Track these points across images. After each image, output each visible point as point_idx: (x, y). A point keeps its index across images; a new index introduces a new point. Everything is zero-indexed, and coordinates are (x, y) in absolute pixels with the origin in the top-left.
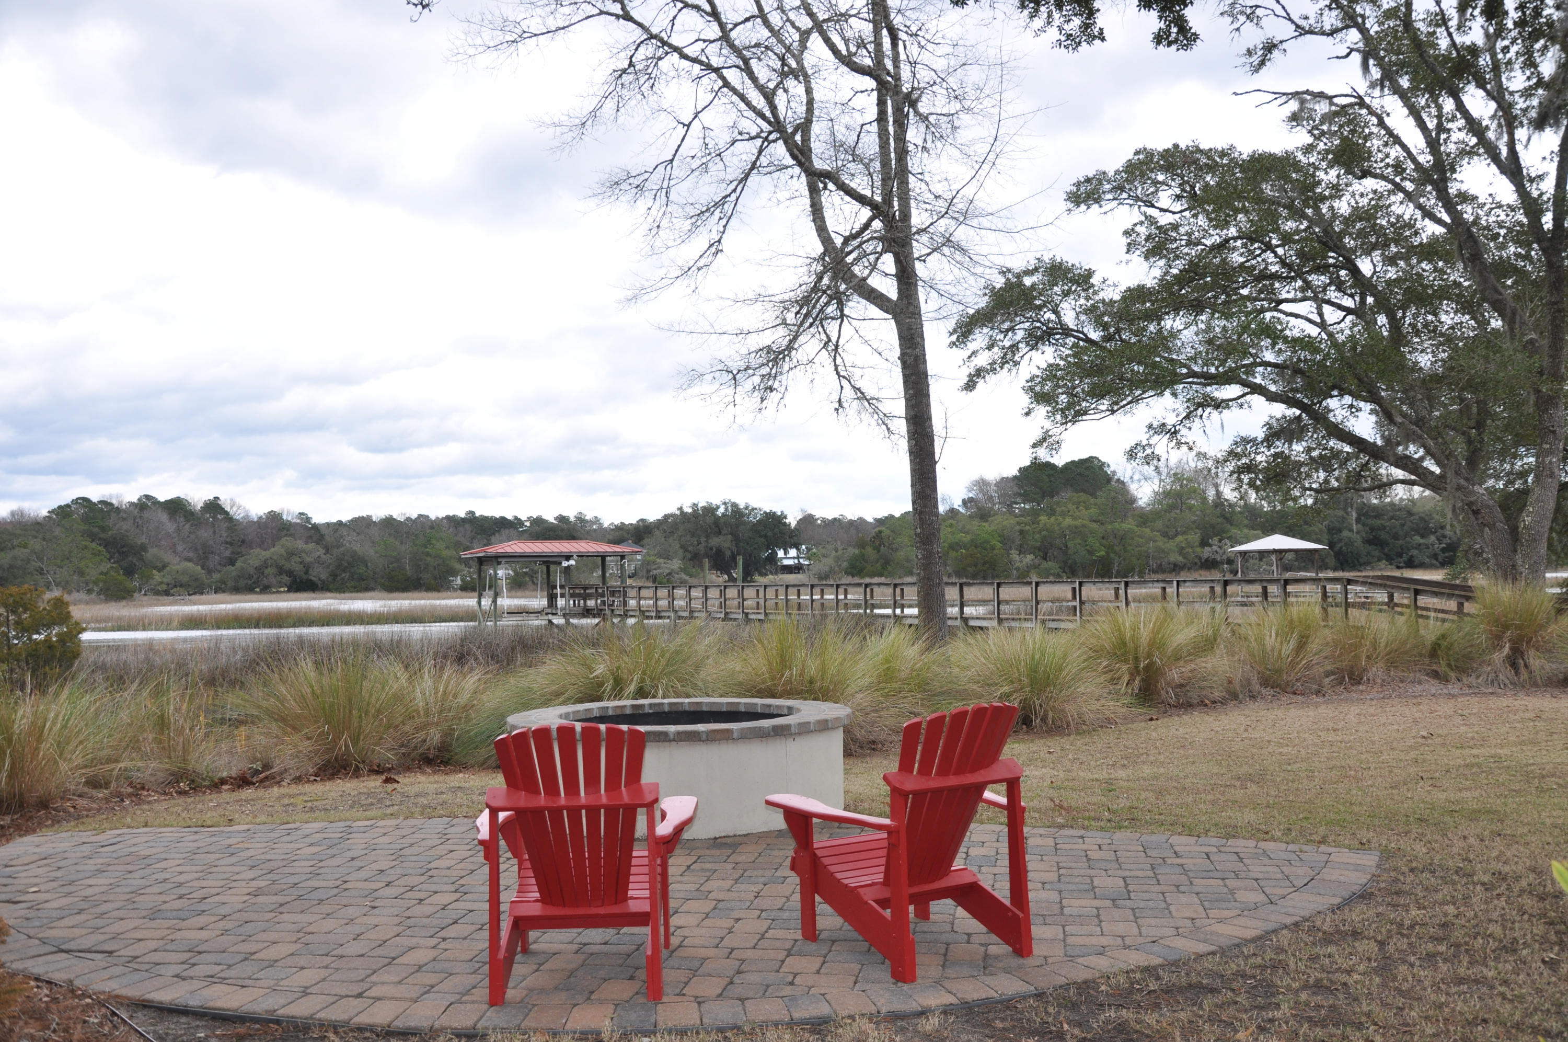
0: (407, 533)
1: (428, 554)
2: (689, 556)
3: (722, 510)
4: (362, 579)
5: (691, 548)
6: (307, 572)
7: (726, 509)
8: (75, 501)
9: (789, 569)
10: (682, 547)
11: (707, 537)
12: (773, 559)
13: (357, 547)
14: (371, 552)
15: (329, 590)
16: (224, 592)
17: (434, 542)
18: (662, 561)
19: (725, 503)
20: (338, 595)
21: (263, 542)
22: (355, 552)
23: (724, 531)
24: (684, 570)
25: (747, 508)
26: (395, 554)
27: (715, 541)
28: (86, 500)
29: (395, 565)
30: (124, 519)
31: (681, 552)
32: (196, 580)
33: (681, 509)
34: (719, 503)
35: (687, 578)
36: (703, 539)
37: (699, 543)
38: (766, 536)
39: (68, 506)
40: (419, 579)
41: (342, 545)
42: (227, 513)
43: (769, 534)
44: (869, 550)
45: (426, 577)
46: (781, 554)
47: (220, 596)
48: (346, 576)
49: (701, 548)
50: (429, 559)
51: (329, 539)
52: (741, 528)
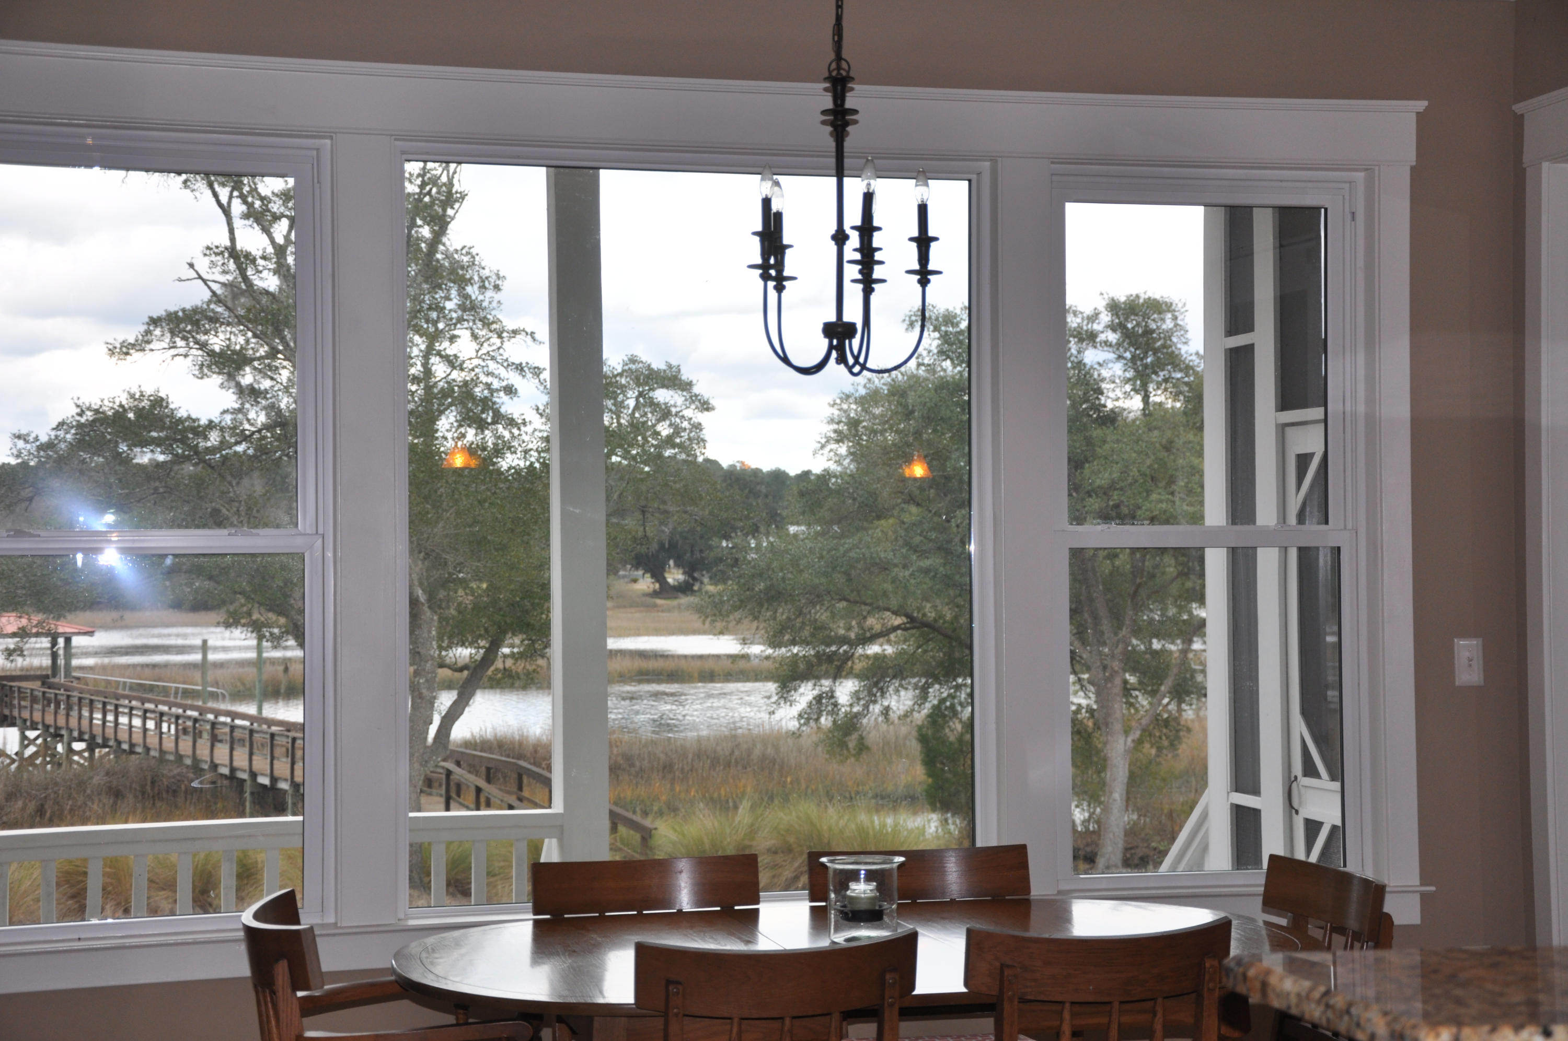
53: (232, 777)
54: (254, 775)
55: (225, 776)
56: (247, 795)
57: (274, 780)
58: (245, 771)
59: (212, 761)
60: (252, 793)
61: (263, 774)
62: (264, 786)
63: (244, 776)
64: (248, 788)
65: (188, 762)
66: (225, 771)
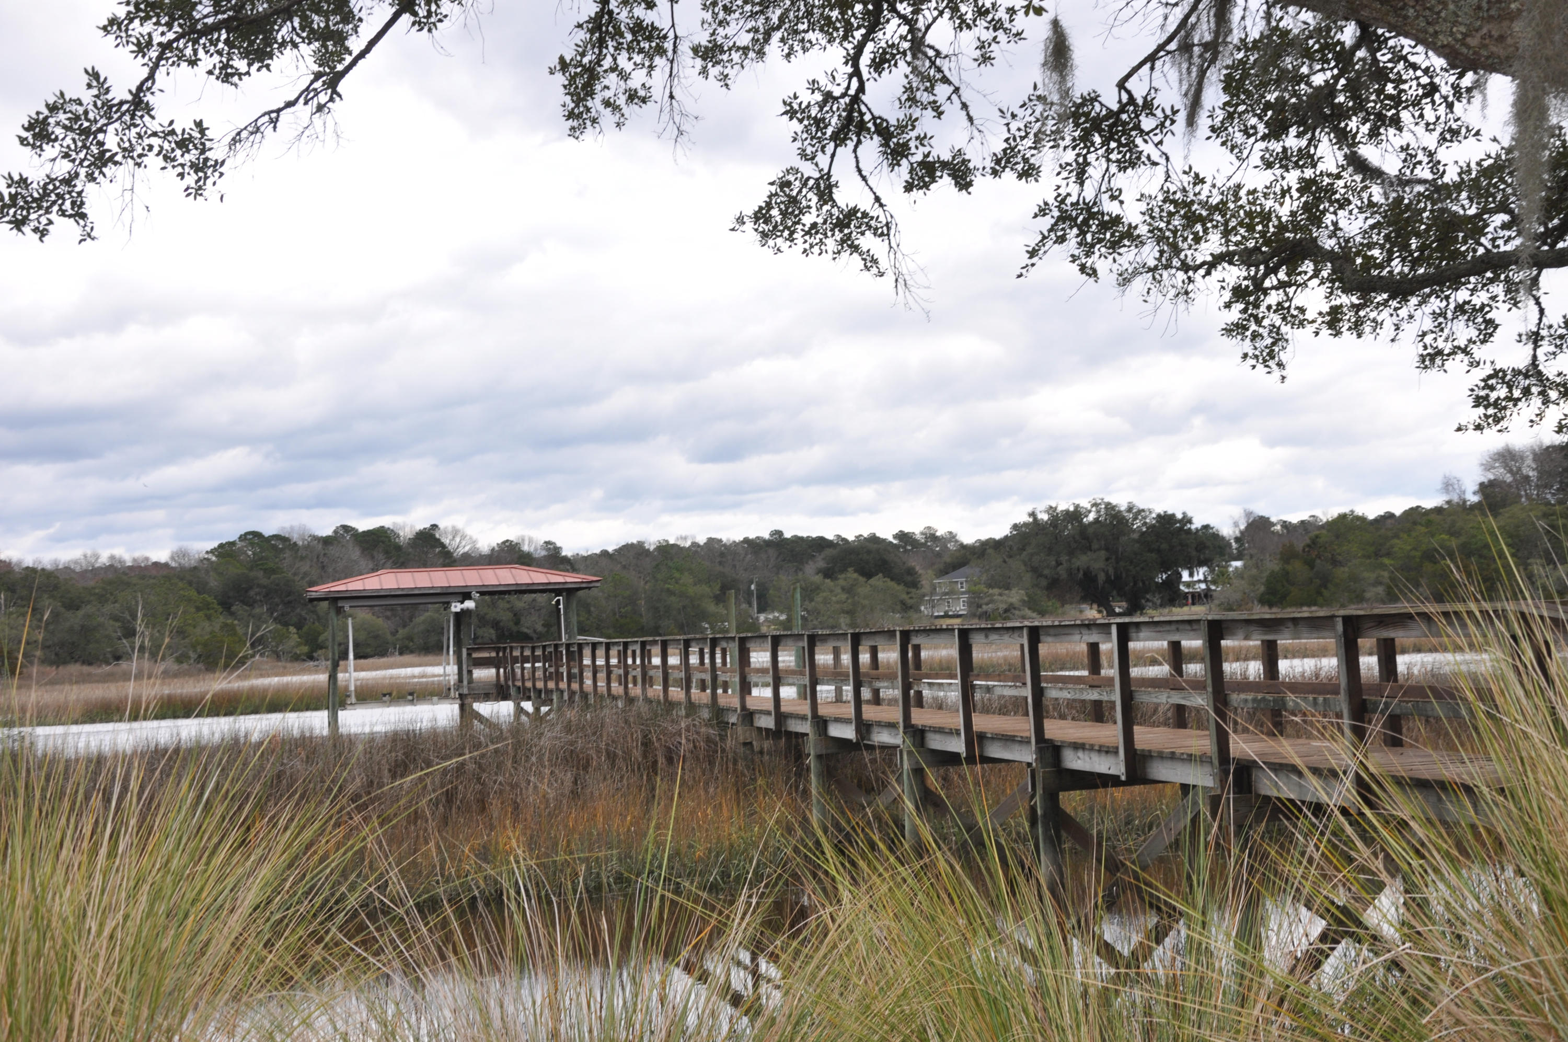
1: (670, 592)
2: (1044, 583)
3: (1092, 517)
5: (1046, 572)
6: (517, 623)
7: (1098, 512)
8: (243, 537)
9: (1197, 598)
10: (1034, 570)
11: (1071, 554)
12: (1173, 583)
14: (597, 592)
16: (412, 652)
17: (677, 574)
18: (996, 591)
19: (1095, 505)
23: (1095, 546)
25: (1130, 509)
26: (628, 593)
27: (1082, 560)
28: (257, 535)
29: (629, 608)
30: (302, 558)
31: (1028, 577)
32: (376, 637)
33: (1033, 514)
34: (1088, 506)
36: (1064, 558)
37: (1059, 564)
38: (1159, 551)
39: (232, 544)
42: (443, 546)
43: (1164, 546)
44: (1297, 566)
45: (667, 625)
46: (1185, 576)
47: (407, 658)
49: (1062, 572)
50: (673, 598)
52: (1124, 539)
53: (780, 732)
54: (821, 723)
55: (768, 730)
56: (811, 761)
57: (864, 727)
58: (803, 718)
59: (743, 707)
60: (819, 757)
61: (838, 720)
62: (843, 743)
63: (804, 727)
64: (812, 748)
65: (705, 714)
66: (767, 722)
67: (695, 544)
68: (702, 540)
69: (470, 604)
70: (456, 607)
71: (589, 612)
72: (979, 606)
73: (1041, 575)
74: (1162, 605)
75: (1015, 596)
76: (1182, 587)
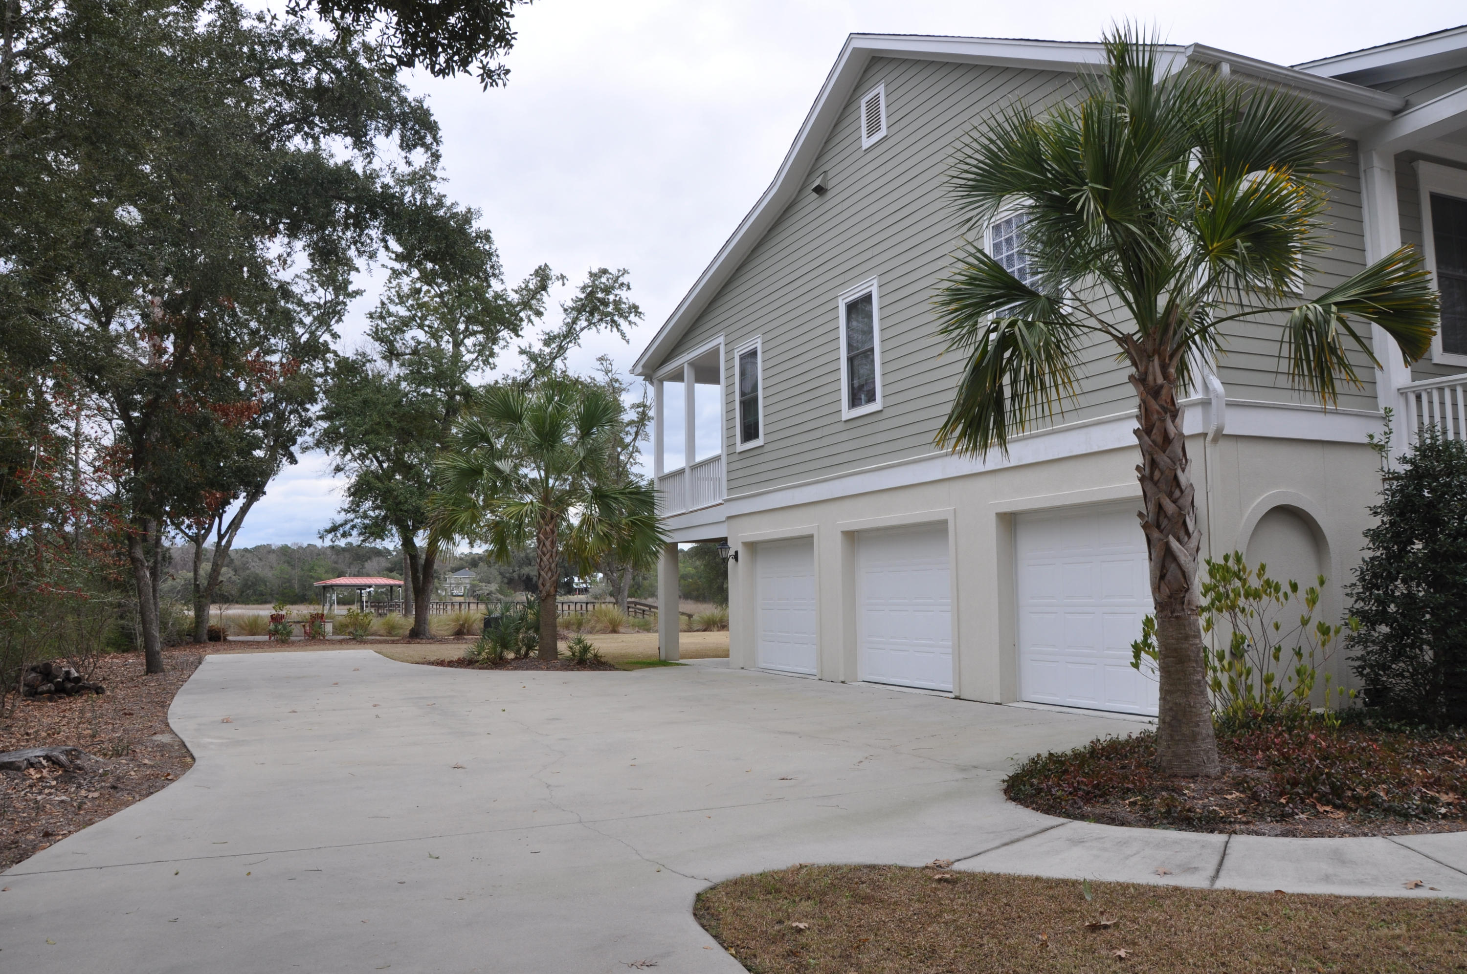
0: (299, 558)
2: (506, 580)
4: (262, 594)
5: (507, 575)
9: (581, 592)
10: (501, 574)
11: (520, 567)
12: (569, 584)
13: (259, 571)
14: (270, 574)
15: (237, 602)
17: (316, 568)
18: (484, 584)
20: (244, 606)
21: (185, 565)
22: (257, 574)
23: (533, 563)
24: (501, 591)
26: (287, 577)
27: (526, 570)
29: (287, 584)
31: (499, 578)
35: (502, 597)
36: (517, 569)
37: (514, 571)
38: (565, 567)
40: (304, 595)
41: (248, 568)
45: (310, 594)
46: (575, 580)
48: (250, 592)
49: (515, 575)
51: (237, 563)
67: (300, 548)
68: (305, 545)
69: (372, 589)
70: (368, 590)
71: (266, 585)
72: (474, 591)
73: (505, 577)
74: (565, 594)
75: (493, 587)
76: (575, 586)
